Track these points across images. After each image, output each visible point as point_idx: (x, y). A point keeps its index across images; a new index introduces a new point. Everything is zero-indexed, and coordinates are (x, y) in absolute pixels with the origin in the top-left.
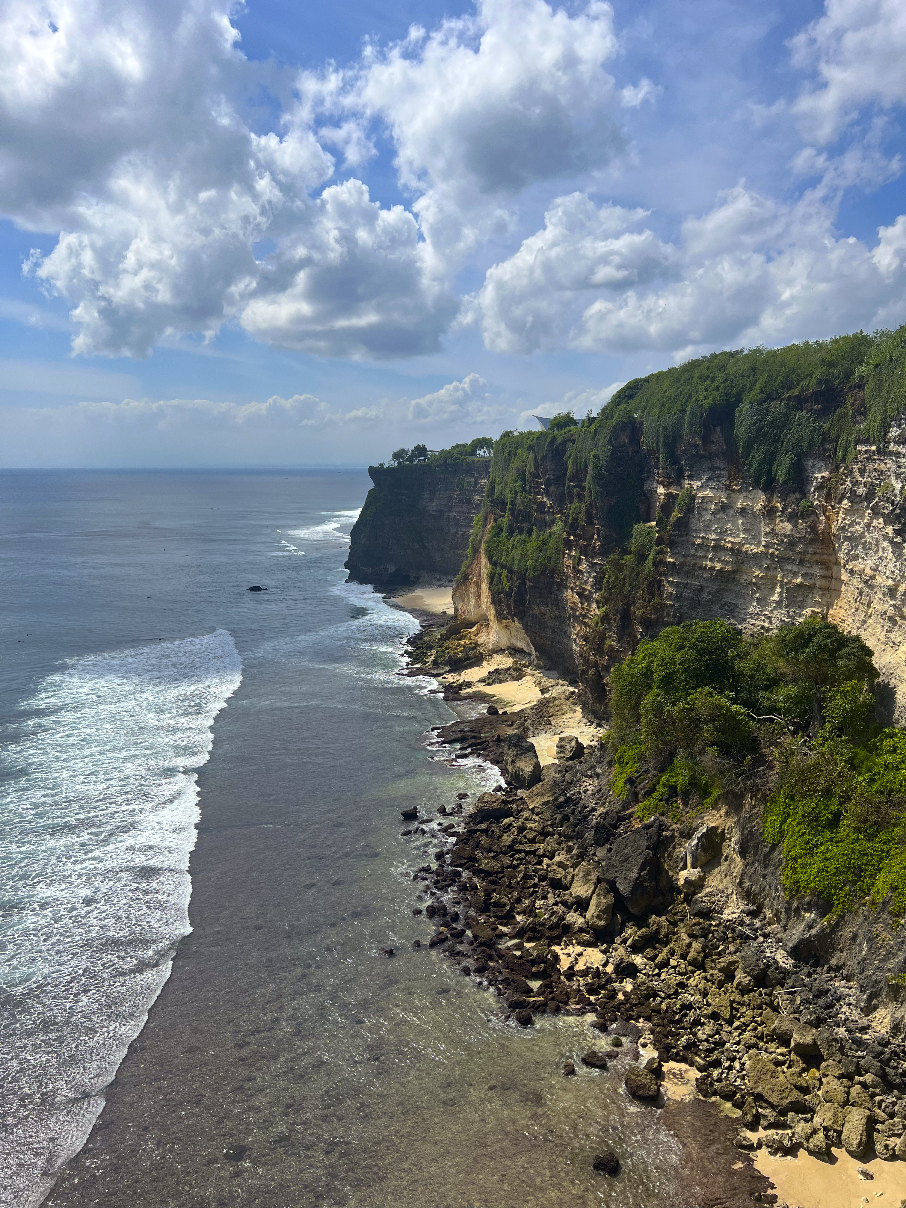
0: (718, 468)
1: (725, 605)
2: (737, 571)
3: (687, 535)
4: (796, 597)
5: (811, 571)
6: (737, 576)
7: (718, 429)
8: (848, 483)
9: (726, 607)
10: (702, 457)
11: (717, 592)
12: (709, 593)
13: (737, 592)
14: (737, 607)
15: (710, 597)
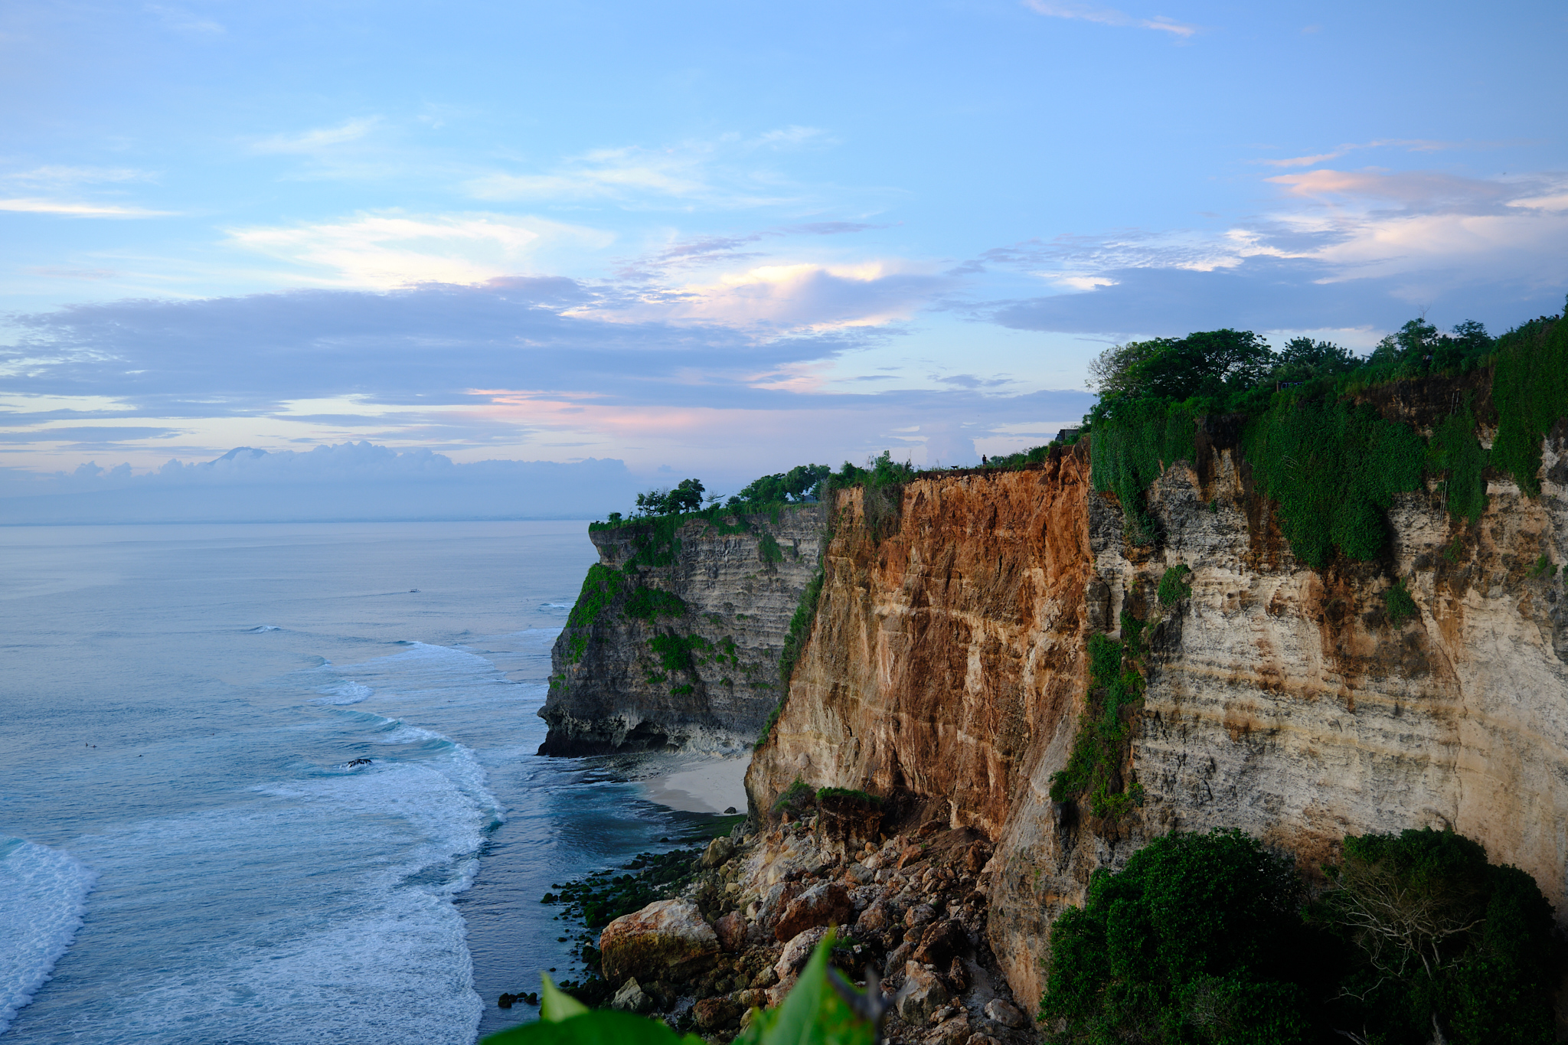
0: (1231, 528)
1: (1259, 798)
2: (1279, 730)
3: (1180, 658)
4: (1393, 783)
5: (1417, 731)
6: (1279, 740)
7: (1227, 454)
8: (1475, 557)
9: (1262, 803)
10: (1199, 507)
11: (1243, 773)
12: (1228, 774)
13: (1282, 773)
14: (1282, 802)
15: (1231, 782)
